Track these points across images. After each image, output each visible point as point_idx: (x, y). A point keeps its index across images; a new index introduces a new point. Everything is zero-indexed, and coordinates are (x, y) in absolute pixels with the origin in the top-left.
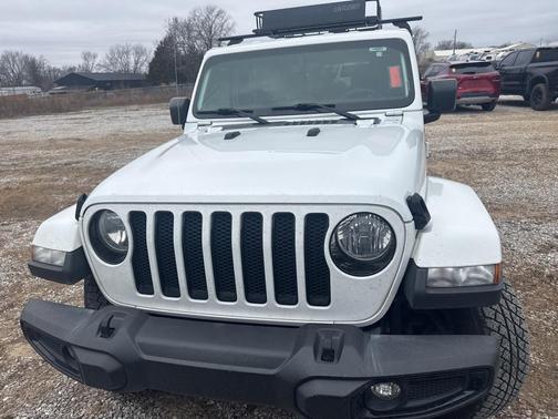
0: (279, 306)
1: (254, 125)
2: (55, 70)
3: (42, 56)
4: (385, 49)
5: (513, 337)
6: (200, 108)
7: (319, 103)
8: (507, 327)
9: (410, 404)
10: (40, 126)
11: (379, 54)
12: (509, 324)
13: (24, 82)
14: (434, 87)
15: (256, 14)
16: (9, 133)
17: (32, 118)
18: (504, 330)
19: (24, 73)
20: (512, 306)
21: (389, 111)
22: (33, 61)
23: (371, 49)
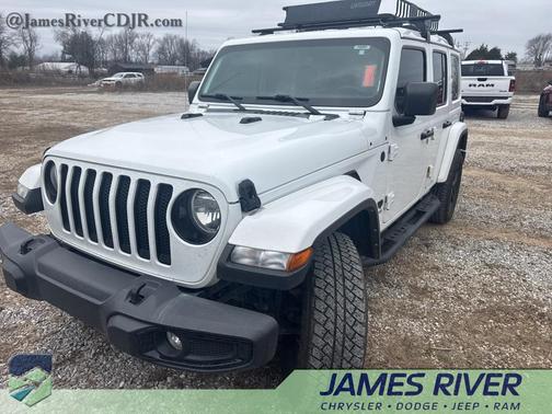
0: (139, 258)
1: (235, 111)
2: (203, 53)
3: (194, 40)
4: (368, 47)
5: (339, 334)
6: (205, 92)
7: (293, 96)
8: (335, 324)
9: (189, 357)
10: (172, 101)
11: (362, 53)
12: (339, 321)
13: (177, 62)
14: (408, 89)
15: (284, 9)
16: (144, 104)
17: (170, 94)
18: (330, 326)
19: (178, 54)
20: (349, 306)
21: (353, 110)
22: (187, 43)
23: (356, 47)
